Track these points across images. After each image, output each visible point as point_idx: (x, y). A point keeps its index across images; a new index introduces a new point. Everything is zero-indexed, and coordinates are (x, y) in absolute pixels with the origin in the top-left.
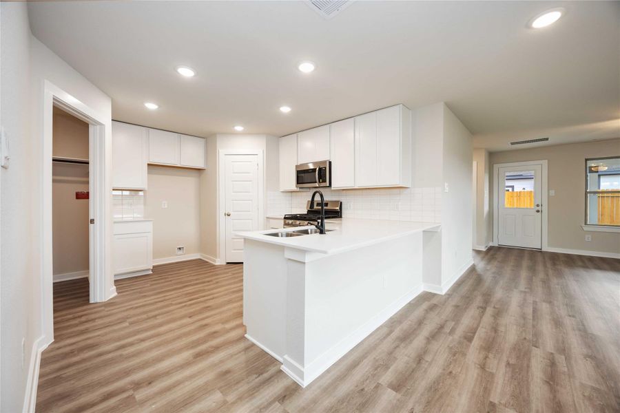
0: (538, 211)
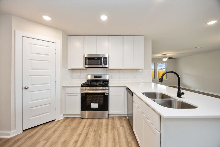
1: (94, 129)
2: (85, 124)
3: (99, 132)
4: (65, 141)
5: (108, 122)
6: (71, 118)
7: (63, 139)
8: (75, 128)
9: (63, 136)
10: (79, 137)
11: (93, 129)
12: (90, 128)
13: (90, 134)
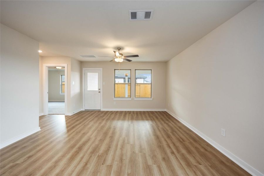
0: (99, 92)
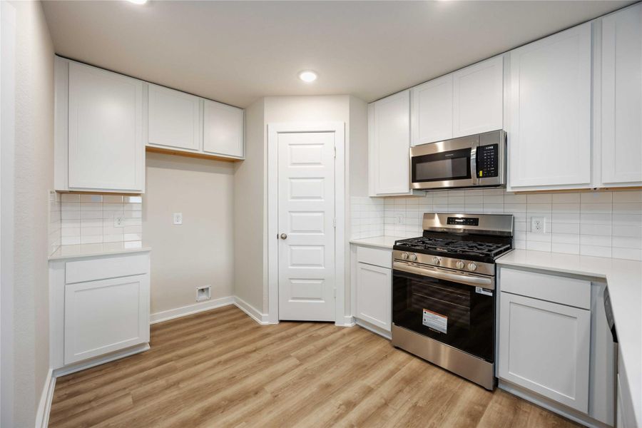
1: (415, 400)
2: (397, 369)
3: (431, 421)
4: (328, 386)
5: (485, 406)
6: (369, 334)
7: (326, 378)
8: (366, 366)
9: (332, 369)
10: (363, 398)
11: (411, 398)
12: (407, 389)
13: (398, 408)
